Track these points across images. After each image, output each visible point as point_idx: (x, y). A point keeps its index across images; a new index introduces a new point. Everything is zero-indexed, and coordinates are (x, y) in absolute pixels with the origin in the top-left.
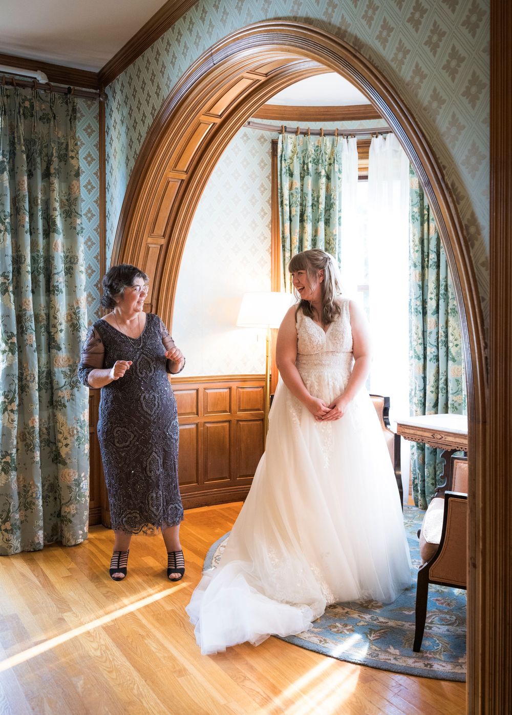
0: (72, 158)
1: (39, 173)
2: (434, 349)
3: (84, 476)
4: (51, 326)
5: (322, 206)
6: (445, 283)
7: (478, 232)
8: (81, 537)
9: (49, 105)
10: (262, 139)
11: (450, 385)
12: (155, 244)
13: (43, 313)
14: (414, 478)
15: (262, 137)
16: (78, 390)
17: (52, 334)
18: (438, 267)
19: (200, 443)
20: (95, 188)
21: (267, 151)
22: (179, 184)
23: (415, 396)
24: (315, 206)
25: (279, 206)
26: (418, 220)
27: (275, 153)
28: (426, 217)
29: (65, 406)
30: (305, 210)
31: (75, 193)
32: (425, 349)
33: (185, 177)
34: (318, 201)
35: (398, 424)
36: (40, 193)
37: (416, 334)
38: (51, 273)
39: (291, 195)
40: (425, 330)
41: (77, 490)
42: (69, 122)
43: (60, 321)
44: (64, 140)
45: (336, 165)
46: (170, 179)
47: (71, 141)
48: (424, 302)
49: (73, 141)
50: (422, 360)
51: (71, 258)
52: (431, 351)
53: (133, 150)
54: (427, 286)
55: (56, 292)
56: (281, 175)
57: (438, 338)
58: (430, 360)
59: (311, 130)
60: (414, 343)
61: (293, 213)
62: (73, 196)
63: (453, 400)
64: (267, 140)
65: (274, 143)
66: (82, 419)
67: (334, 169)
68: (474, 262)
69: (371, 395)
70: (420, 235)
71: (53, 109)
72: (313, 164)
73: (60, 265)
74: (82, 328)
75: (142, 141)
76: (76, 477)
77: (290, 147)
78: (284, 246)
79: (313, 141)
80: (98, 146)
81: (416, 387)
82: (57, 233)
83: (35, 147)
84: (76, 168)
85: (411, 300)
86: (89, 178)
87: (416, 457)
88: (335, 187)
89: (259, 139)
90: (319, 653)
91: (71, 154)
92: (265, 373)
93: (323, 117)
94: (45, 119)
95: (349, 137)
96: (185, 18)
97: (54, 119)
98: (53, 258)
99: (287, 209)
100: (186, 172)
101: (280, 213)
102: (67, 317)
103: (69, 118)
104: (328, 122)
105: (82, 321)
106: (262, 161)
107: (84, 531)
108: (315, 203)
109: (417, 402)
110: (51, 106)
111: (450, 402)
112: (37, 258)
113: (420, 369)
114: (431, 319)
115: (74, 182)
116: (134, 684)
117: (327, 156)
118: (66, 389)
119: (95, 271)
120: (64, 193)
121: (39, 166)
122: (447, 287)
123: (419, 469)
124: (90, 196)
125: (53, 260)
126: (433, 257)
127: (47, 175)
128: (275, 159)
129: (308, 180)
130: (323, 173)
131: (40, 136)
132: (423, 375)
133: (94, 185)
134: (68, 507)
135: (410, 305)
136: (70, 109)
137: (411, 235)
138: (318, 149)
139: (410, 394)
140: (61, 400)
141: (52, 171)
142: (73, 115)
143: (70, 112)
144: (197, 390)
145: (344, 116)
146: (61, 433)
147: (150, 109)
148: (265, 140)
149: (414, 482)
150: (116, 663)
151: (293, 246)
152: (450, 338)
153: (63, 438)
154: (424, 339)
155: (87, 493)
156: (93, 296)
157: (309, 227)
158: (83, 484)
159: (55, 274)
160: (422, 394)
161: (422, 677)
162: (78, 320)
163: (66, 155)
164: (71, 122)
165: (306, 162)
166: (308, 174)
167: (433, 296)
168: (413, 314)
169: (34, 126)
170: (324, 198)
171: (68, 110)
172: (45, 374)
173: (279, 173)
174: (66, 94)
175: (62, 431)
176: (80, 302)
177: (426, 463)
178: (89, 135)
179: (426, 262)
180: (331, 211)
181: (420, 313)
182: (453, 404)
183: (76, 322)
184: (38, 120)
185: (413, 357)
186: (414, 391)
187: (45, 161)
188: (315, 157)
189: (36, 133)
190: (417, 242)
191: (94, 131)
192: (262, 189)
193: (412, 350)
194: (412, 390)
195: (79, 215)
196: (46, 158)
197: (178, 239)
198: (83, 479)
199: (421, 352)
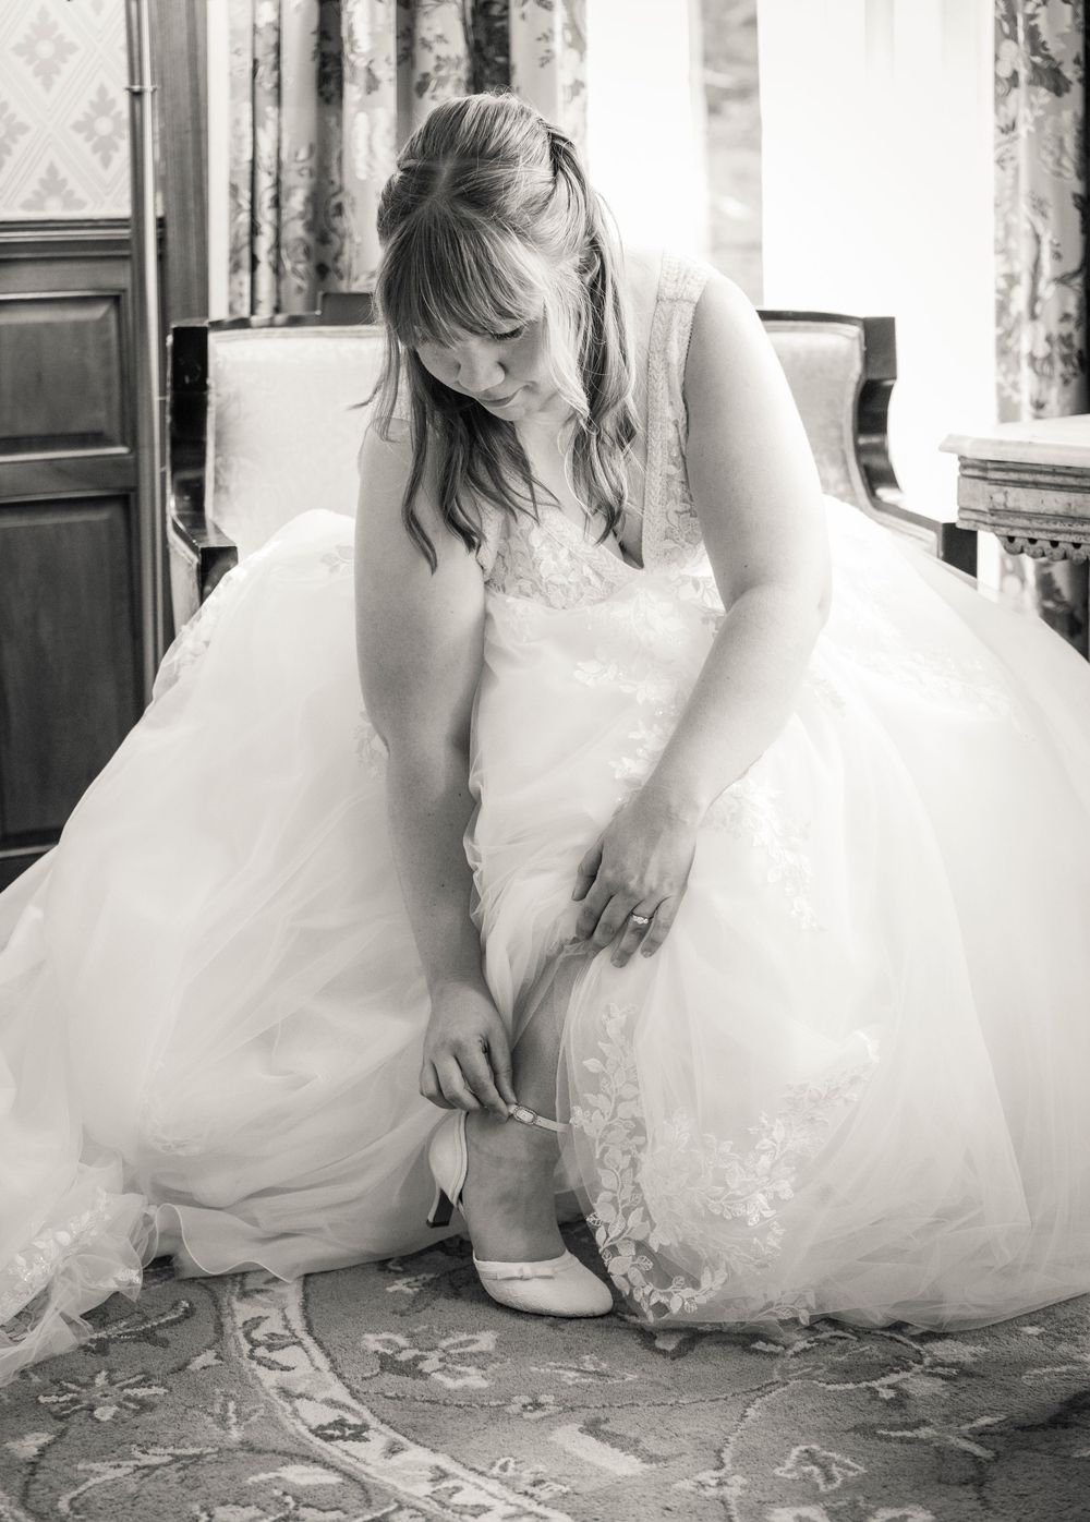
23: (1033, 316)
35: (965, 464)
50: (1074, 89)
69: (766, 316)
81: (1036, 263)
92: (125, 211)
109: (1042, 350)
132: (1077, 187)
139: (1002, 308)
160: (1071, 303)
185: (1024, 74)
186: (1026, 280)
193: (1013, 37)
194: (1012, 280)
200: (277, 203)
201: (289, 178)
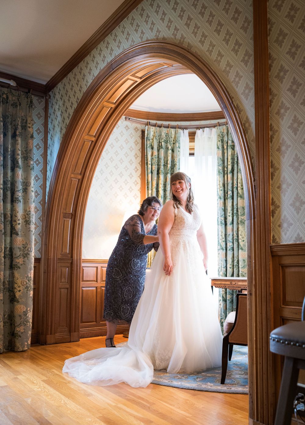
0: (29, 127)
1: (10, 134)
2: (231, 244)
3: (29, 310)
4: (13, 221)
5: (169, 166)
6: (236, 207)
7: (250, 126)
8: (26, 346)
9: (17, 98)
10: (136, 129)
11: (240, 263)
12: (75, 178)
13: (9, 213)
14: (221, 318)
15: (136, 128)
16: (28, 259)
17: (14, 225)
18: (233, 199)
19: (98, 298)
20: (41, 147)
21: (139, 135)
22: (90, 144)
24: (165, 166)
25: (146, 165)
26: (221, 173)
27: (144, 137)
28: (226, 172)
29: (20, 268)
30: (160, 167)
31: (30, 147)
32: (226, 244)
33: (94, 139)
34: (167, 163)
35: (212, 280)
36: (10, 145)
37: (221, 236)
38: (14, 190)
39: (152, 159)
40: (226, 234)
41: (25, 318)
42: (28, 108)
43: (18, 218)
44: (25, 118)
45: (177, 144)
46: (85, 140)
47: (29, 118)
48: (225, 218)
49: (30, 118)
50: (225, 250)
51: (26, 183)
52: (230, 245)
53: (65, 123)
54: (227, 209)
55: (17, 201)
56: (147, 148)
57: (233, 238)
58: (229, 250)
59: (163, 125)
60: (220, 241)
61: (153, 169)
62: (29, 148)
63: (242, 271)
64: (139, 130)
65: (143, 132)
66: (29, 276)
67: (176, 146)
68: (248, 140)
70: (223, 182)
71: (19, 100)
72: (165, 143)
73: (20, 187)
74: (31, 223)
75: (70, 118)
76: (25, 310)
77: (152, 133)
78: (148, 187)
79: (164, 131)
80: (44, 125)
81: (221, 266)
82: (19, 168)
83: (8, 120)
84: (32, 133)
85: (218, 217)
86: (38, 142)
87: (222, 306)
88: (176, 155)
89: (135, 129)
90: (168, 386)
91: (29, 125)
93: (170, 119)
94: (15, 105)
95: (184, 130)
96: (97, 48)
97: (20, 105)
98: (16, 182)
99: (150, 166)
100: (95, 136)
101: (146, 169)
102: (23, 216)
103: (28, 105)
104: (173, 122)
105: (31, 219)
106: (136, 141)
107: (28, 343)
108: (166, 164)
109: (222, 274)
110: (18, 99)
111: (240, 272)
112: (6, 182)
113: (223, 255)
114: (229, 227)
115: (30, 141)
116: (62, 400)
117: (172, 139)
118: (20, 258)
119: (39, 194)
120: (24, 146)
121: (10, 130)
122: (238, 209)
123: (224, 312)
124: (38, 152)
125: (16, 183)
126: (230, 193)
127: (14, 136)
128: (144, 139)
129: (161, 151)
130: (170, 148)
131: (11, 114)
132: (225, 259)
133: (41, 146)
134: (19, 328)
135: (218, 220)
136: (29, 101)
137: (218, 182)
138: (167, 135)
139: (218, 271)
140: (17, 264)
141: (18, 133)
142: (31, 105)
143: (29, 103)
144: (97, 267)
145: (181, 119)
146: (16, 283)
147: (75, 100)
148: (138, 130)
149: (221, 321)
150: (50, 393)
151: (153, 187)
152: (240, 237)
153: (18, 287)
154: (226, 239)
155: (31, 321)
156: (38, 208)
157: (162, 177)
158: (29, 315)
159: (17, 191)
160: (225, 270)
161: (226, 393)
162: (29, 218)
163: (26, 126)
164: (29, 108)
165: (161, 141)
166: (162, 148)
167: (230, 214)
168: (219, 225)
169: (8, 108)
170: (170, 161)
171: (28, 102)
172: (8, 249)
173: (145, 147)
174: (27, 93)
175: (17, 282)
176: (31, 208)
177: (228, 308)
178: (39, 118)
179: (226, 196)
180: (175, 168)
181: (223, 224)
182: (242, 274)
183: (28, 219)
184: (11, 105)
185: (220, 249)
186: (220, 268)
187: (13, 129)
188: (165, 139)
189: (9, 112)
190: (221, 185)
191: (42, 116)
192: (136, 143)
193: (219, 245)
194: (219, 268)
195: (32, 159)
196: (14, 127)
197: (88, 176)
198: (29, 311)
199: (224, 246)
200: (150, 259)
201: (152, 257)
